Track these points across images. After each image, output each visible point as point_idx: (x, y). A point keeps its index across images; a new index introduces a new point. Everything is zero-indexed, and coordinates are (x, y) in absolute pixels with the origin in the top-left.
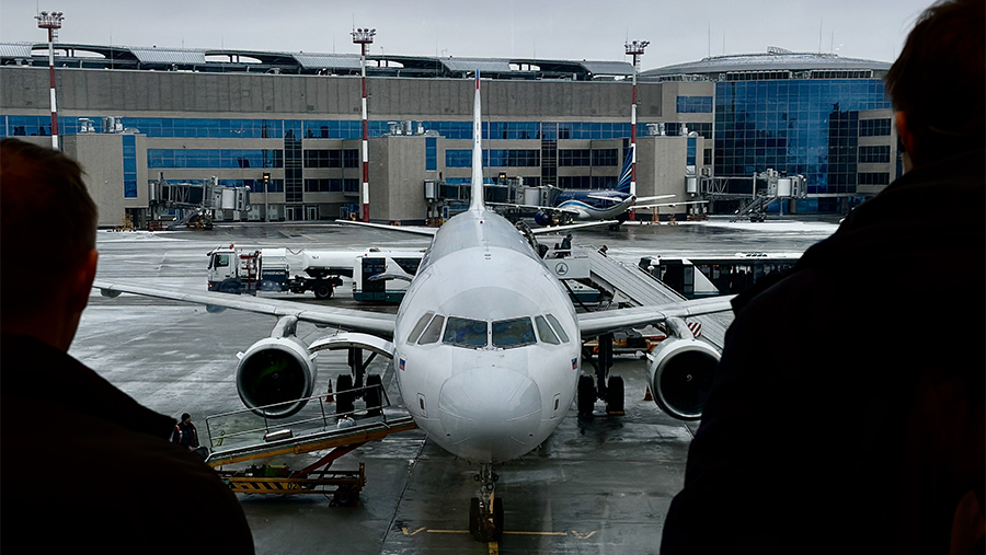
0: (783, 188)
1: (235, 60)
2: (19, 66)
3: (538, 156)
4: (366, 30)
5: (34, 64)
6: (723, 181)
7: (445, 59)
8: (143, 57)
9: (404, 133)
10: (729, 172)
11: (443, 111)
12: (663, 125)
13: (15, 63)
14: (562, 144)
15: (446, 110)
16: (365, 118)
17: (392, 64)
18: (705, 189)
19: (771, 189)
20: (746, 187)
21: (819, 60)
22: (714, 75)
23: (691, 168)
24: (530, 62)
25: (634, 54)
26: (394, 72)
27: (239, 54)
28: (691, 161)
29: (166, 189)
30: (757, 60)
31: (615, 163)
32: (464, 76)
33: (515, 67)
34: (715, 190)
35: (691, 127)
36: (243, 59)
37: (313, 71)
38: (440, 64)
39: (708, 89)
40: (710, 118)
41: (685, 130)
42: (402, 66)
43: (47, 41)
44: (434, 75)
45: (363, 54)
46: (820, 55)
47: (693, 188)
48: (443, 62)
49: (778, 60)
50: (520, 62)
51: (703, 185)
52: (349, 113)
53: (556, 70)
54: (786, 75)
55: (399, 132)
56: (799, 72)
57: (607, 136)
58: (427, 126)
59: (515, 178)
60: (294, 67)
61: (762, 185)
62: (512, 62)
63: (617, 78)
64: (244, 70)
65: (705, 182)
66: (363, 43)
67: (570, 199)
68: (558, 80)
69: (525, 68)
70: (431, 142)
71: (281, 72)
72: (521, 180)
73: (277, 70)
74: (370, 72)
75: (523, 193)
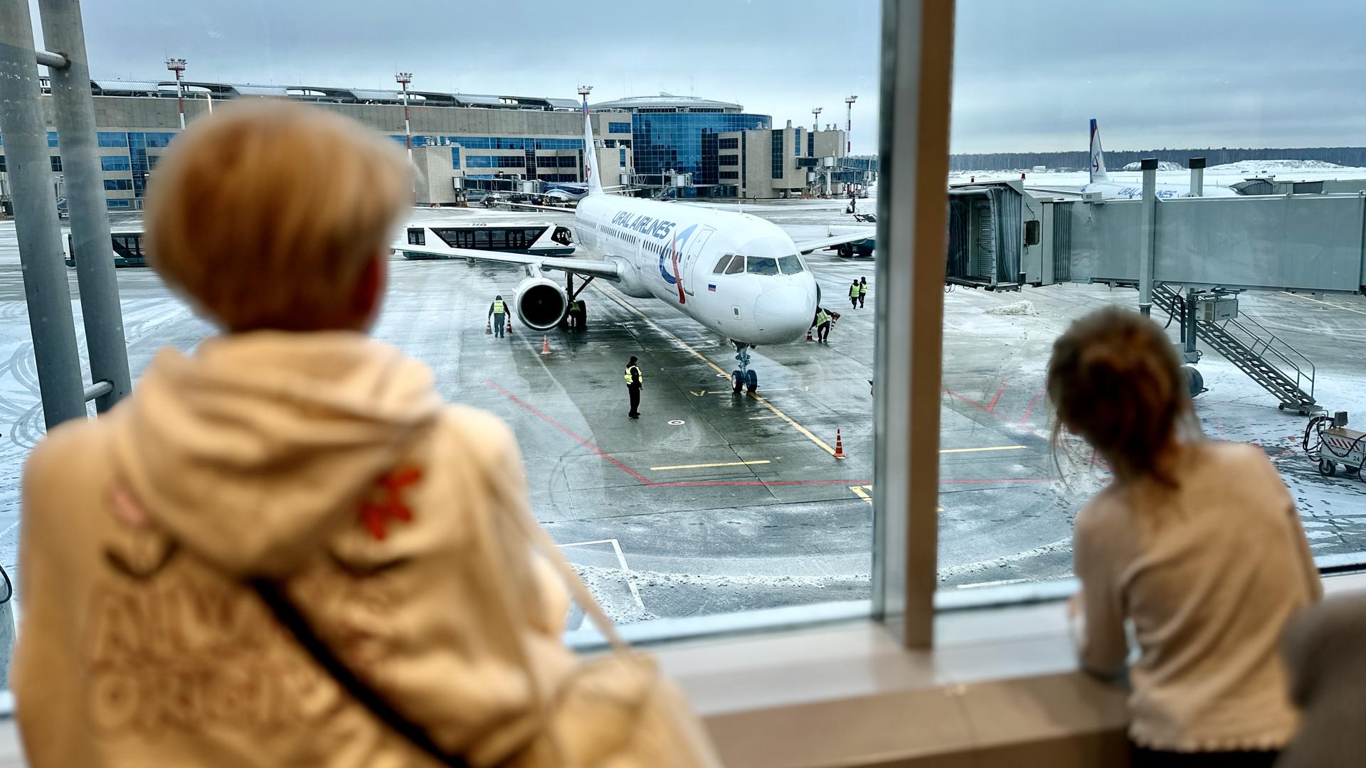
0: (680, 181)
1: (307, 93)
2: (150, 97)
3: (524, 161)
4: (406, 74)
5: (162, 96)
6: (644, 177)
7: (456, 95)
8: (241, 92)
9: (436, 144)
10: (643, 171)
11: (458, 130)
12: (603, 141)
13: (147, 96)
14: (539, 153)
15: (461, 129)
16: (409, 134)
17: (419, 98)
18: (632, 182)
19: (673, 181)
20: (657, 180)
21: (692, 101)
22: (630, 109)
23: (623, 168)
24: (512, 98)
25: (584, 94)
26: (420, 103)
27: (310, 89)
28: (623, 164)
30: (654, 100)
31: (574, 165)
32: (469, 106)
33: (502, 101)
34: (639, 183)
35: (622, 142)
36: (313, 93)
37: (363, 101)
38: (454, 99)
39: (627, 118)
40: (629, 137)
41: (618, 144)
42: (424, 98)
43: (176, 80)
44: (451, 105)
45: (404, 90)
46: (692, 98)
47: (625, 181)
48: (455, 96)
49: (668, 100)
50: (505, 99)
51: (632, 180)
52: (395, 131)
53: (531, 104)
54: (674, 110)
55: (433, 144)
56: (682, 108)
57: (567, 147)
58: (453, 140)
59: (516, 175)
60: (350, 99)
61: (668, 179)
62: (501, 98)
63: (571, 110)
65: (632, 178)
66: (404, 82)
67: (554, 188)
68: (532, 110)
69: (509, 102)
70: (455, 151)
71: (343, 102)
72: (520, 176)
73: (340, 100)
74: (411, 103)
75: (522, 185)
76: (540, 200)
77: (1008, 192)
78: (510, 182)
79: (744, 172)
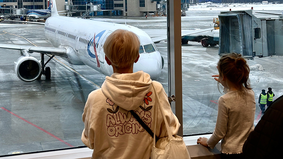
0: (95, 8)
6: (77, 6)
10: (76, 3)
19: (92, 8)
20: (84, 8)
23: (66, 2)
31: (42, 1)
34: (75, 9)
47: (68, 8)
51: (71, 8)
59: (12, 6)
61: (89, 7)
65: (71, 7)
72: (14, 7)
75: (16, 11)
76: (24, 18)
77: (246, 15)
78: (10, 9)
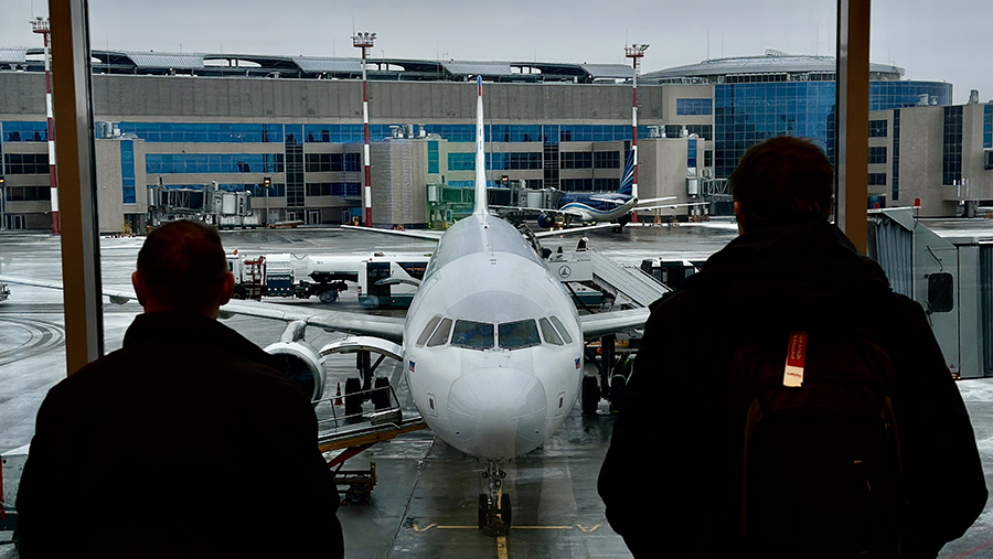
1: (234, 64)
2: (14, 71)
3: (540, 158)
4: (366, 34)
5: (28, 69)
7: (446, 62)
8: (140, 62)
9: (406, 137)
11: (444, 114)
12: (663, 127)
13: (10, 68)
14: (564, 147)
15: (449, 114)
16: (366, 122)
17: (393, 68)
18: (706, 190)
21: (814, 62)
22: (713, 77)
23: (692, 170)
24: (530, 66)
25: (635, 57)
26: (394, 76)
27: (237, 58)
28: (692, 163)
29: (165, 194)
30: (755, 62)
31: (616, 165)
32: (465, 79)
33: (516, 71)
35: (691, 129)
36: (242, 64)
37: (313, 75)
38: (441, 68)
39: (707, 91)
40: (709, 120)
41: (686, 132)
42: (403, 69)
43: (43, 47)
44: (436, 79)
45: (364, 58)
46: (817, 57)
48: (444, 65)
49: (776, 62)
50: (521, 66)
51: (705, 186)
52: (350, 117)
53: (557, 73)
54: (784, 77)
55: (401, 136)
56: (796, 74)
57: (608, 138)
58: (428, 129)
60: (294, 71)
62: (514, 65)
63: (617, 81)
64: (243, 73)
65: (706, 184)
66: (364, 46)
68: (559, 83)
69: (526, 71)
70: (433, 146)
71: (282, 76)
72: (523, 183)
73: (277, 74)
74: (371, 76)
75: (526, 196)
79: (896, 174)
